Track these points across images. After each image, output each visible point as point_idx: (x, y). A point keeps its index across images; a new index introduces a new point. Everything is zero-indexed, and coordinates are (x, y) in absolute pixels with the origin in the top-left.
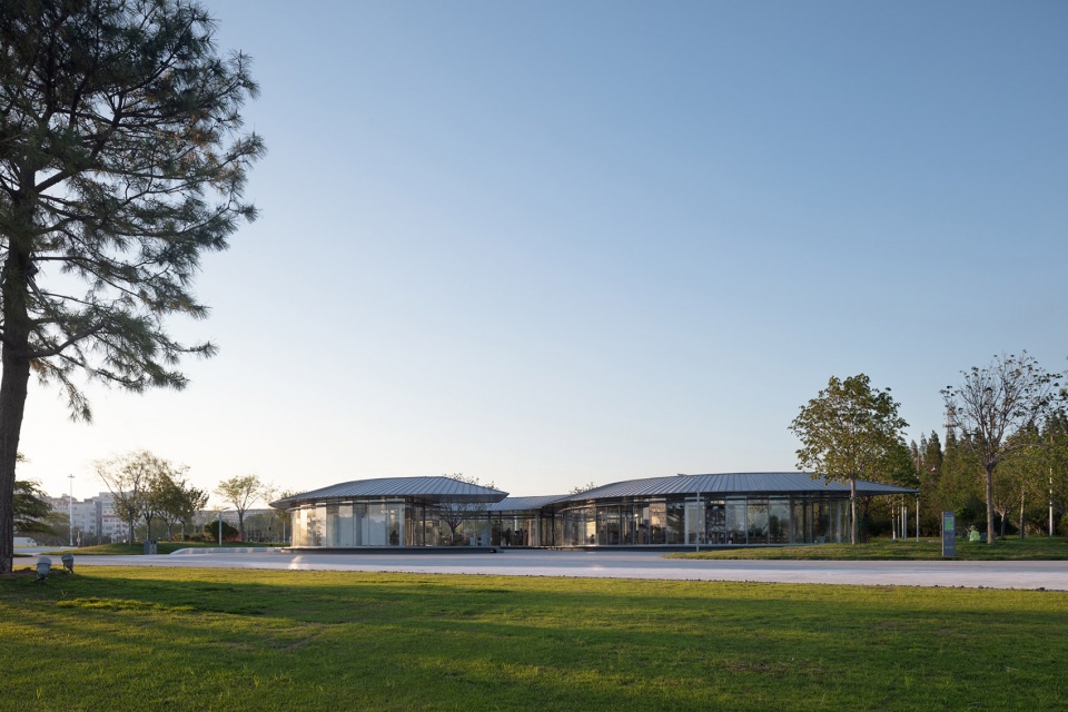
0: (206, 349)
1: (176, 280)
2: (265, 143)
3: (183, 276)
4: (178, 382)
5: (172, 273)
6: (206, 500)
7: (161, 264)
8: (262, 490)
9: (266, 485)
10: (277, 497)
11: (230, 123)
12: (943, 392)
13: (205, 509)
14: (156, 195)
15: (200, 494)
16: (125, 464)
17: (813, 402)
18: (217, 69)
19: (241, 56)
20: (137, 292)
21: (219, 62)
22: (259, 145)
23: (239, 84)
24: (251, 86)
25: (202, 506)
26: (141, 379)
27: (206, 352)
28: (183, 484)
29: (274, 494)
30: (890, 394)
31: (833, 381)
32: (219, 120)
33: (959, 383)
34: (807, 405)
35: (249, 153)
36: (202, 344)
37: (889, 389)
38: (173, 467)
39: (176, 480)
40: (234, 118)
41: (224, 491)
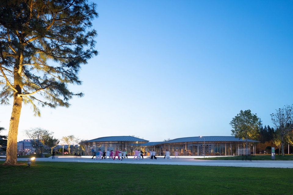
0: (80, 94)
1: (74, 72)
2: (97, 32)
3: (76, 71)
4: (67, 105)
5: (73, 70)
6: (59, 142)
7: (69, 67)
8: (75, 139)
9: (76, 138)
10: (79, 141)
11: (89, 25)
12: (271, 115)
13: (58, 145)
14: (67, 45)
15: (57, 140)
16: (35, 131)
17: (235, 117)
18: (87, 7)
19: (94, 4)
20: (57, 76)
21: (87, 5)
22: (95, 33)
23: (92, 13)
24: (96, 14)
25: (58, 144)
26: (56, 104)
27: (80, 96)
28: (52, 137)
29: (78, 141)
30: (256, 115)
31: (242, 111)
32: (85, 24)
33: (275, 113)
34: (234, 118)
35: (92, 35)
36: (79, 93)
37: (256, 114)
38: (49, 132)
39: (50, 136)
40: (90, 24)
41: (64, 140)
